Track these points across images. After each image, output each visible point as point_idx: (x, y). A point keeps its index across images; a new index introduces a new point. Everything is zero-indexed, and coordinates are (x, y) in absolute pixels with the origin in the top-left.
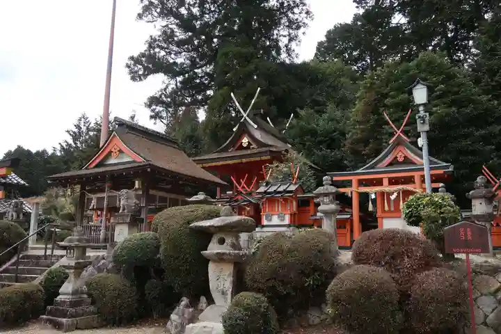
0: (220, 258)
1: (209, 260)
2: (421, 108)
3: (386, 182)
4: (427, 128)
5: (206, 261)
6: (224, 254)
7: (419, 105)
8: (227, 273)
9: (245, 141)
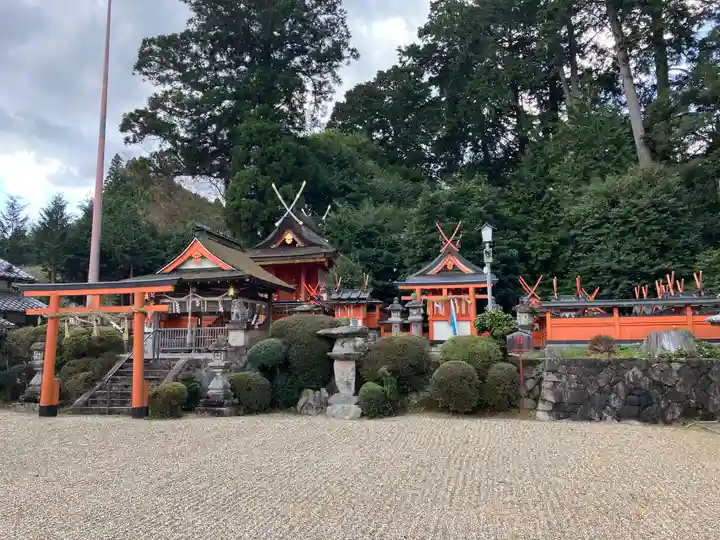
0: (346, 358)
1: (333, 360)
2: (487, 245)
3: (445, 292)
4: (491, 260)
5: (331, 361)
6: (350, 354)
7: (486, 242)
8: (350, 369)
9: (289, 238)
